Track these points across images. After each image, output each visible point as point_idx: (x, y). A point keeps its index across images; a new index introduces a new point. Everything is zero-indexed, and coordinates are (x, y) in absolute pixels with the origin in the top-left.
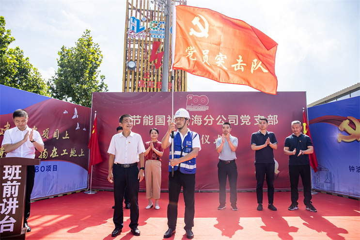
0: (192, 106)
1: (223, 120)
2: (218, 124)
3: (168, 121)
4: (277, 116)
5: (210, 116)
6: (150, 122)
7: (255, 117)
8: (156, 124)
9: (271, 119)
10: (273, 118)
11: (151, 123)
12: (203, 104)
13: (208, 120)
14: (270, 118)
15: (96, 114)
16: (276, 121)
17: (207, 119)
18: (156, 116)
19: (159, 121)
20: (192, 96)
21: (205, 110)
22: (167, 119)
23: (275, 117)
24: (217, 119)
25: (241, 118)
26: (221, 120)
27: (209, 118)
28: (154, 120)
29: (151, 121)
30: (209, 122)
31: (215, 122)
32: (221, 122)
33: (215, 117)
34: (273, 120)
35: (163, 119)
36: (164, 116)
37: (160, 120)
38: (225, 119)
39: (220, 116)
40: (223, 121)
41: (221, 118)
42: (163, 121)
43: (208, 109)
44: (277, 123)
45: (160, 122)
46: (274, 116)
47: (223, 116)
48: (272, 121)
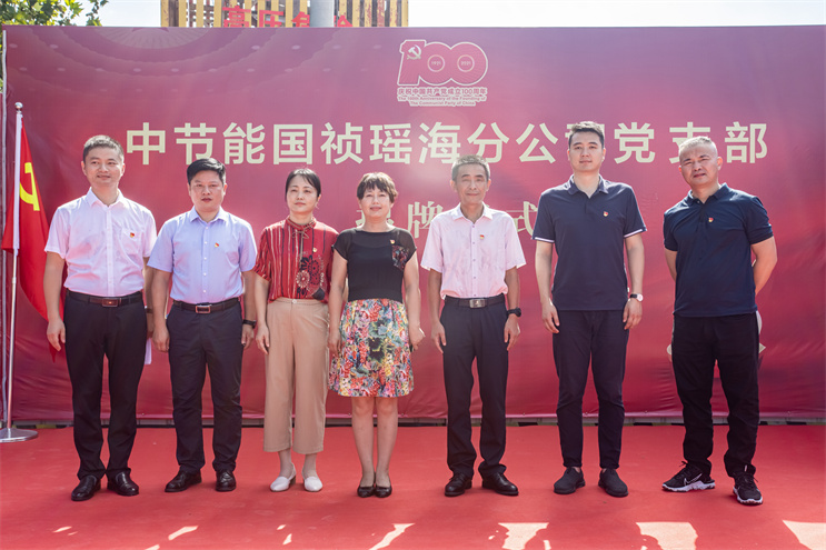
0: (422, 84)
1: (544, 141)
2: (525, 158)
3: (327, 147)
4: (763, 127)
5: (494, 126)
6: (251, 151)
7: (672, 130)
8: (277, 160)
9: (741, 138)
10: (747, 134)
11: (256, 156)
12: (466, 79)
13: (483, 143)
14: (737, 134)
15: (19, 116)
16: (758, 149)
17: (479, 138)
18: (277, 128)
19: (287, 148)
20: (421, 45)
21: (471, 103)
22: (319, 140)
23: (758, 131)
24: (520, 141)
25: (617, 133)
26: (535, 141)
27: (488, 134)
28: (268, 143)
29: (255, 145)
30: (490, 151)
31: (512, 150)
32: (537, 152)
33: (513, 134)
34: (748, 144)
35: (305, 138)
36: (309, 128)
37: (292, 143)
38: (554, 140)
39: (531, 127)
40: (543, 149)
41: (537, 133)
42: (305, 146)
43: (484, 98)
44: (762, 155)
45: (292, 151)
46: (754, 127)
47: (543, 127)
48: (744, 148)
